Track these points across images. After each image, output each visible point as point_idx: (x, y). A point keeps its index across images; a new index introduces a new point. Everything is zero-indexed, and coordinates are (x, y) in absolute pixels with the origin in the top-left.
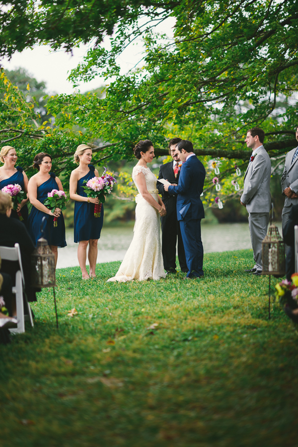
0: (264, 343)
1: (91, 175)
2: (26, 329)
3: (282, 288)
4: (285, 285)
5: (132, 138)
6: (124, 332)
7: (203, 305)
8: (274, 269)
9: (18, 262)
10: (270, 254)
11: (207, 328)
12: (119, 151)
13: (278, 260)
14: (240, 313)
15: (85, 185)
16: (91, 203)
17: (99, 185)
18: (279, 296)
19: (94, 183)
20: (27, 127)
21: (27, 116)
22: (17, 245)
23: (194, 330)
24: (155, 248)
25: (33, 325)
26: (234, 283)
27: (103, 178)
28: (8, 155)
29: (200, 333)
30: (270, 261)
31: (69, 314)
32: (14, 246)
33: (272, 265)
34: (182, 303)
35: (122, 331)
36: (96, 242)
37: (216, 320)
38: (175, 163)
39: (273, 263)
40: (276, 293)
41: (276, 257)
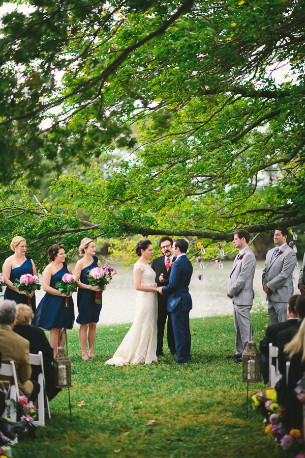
0: (243, 447)
1: (94, 265)
2: (45, 421)
3: (258, 400)
4: (261, 397)
5: (125, 219)
6: (128, 429)
7: (192, 400)
8: (252, 377)
9: (40, 366)
10: (249, 365)
11: (196, 426)
12: (113, 230)
13: (255, 370)
14: (223, 410)
15: (88, 273)
16: (92, 290)
17: (99, 274)
18: (256, 406)
19: (95, 273)
20: (29, 205)
21: (28, 192)
22: (40, 353)
23: (185, 429)
24: (150, 335)
25: (50, 417)
26: (217, 371)
27: (104, 269)
28: (19, 246)
29: (190, 431)
30: (249, 371)
31: (79, 405)
32: (38, 353)
33: (251, 374)
34: (174, 396)
35: (126, 428)
36: (95, 325)
37: (202, 418)
38: (166, 258)
39: (251, 373)
40: (253, 404)
41: (254, 368)
